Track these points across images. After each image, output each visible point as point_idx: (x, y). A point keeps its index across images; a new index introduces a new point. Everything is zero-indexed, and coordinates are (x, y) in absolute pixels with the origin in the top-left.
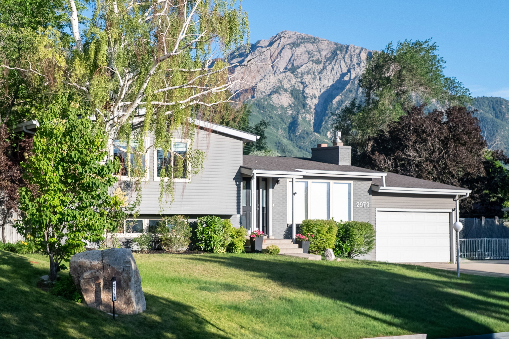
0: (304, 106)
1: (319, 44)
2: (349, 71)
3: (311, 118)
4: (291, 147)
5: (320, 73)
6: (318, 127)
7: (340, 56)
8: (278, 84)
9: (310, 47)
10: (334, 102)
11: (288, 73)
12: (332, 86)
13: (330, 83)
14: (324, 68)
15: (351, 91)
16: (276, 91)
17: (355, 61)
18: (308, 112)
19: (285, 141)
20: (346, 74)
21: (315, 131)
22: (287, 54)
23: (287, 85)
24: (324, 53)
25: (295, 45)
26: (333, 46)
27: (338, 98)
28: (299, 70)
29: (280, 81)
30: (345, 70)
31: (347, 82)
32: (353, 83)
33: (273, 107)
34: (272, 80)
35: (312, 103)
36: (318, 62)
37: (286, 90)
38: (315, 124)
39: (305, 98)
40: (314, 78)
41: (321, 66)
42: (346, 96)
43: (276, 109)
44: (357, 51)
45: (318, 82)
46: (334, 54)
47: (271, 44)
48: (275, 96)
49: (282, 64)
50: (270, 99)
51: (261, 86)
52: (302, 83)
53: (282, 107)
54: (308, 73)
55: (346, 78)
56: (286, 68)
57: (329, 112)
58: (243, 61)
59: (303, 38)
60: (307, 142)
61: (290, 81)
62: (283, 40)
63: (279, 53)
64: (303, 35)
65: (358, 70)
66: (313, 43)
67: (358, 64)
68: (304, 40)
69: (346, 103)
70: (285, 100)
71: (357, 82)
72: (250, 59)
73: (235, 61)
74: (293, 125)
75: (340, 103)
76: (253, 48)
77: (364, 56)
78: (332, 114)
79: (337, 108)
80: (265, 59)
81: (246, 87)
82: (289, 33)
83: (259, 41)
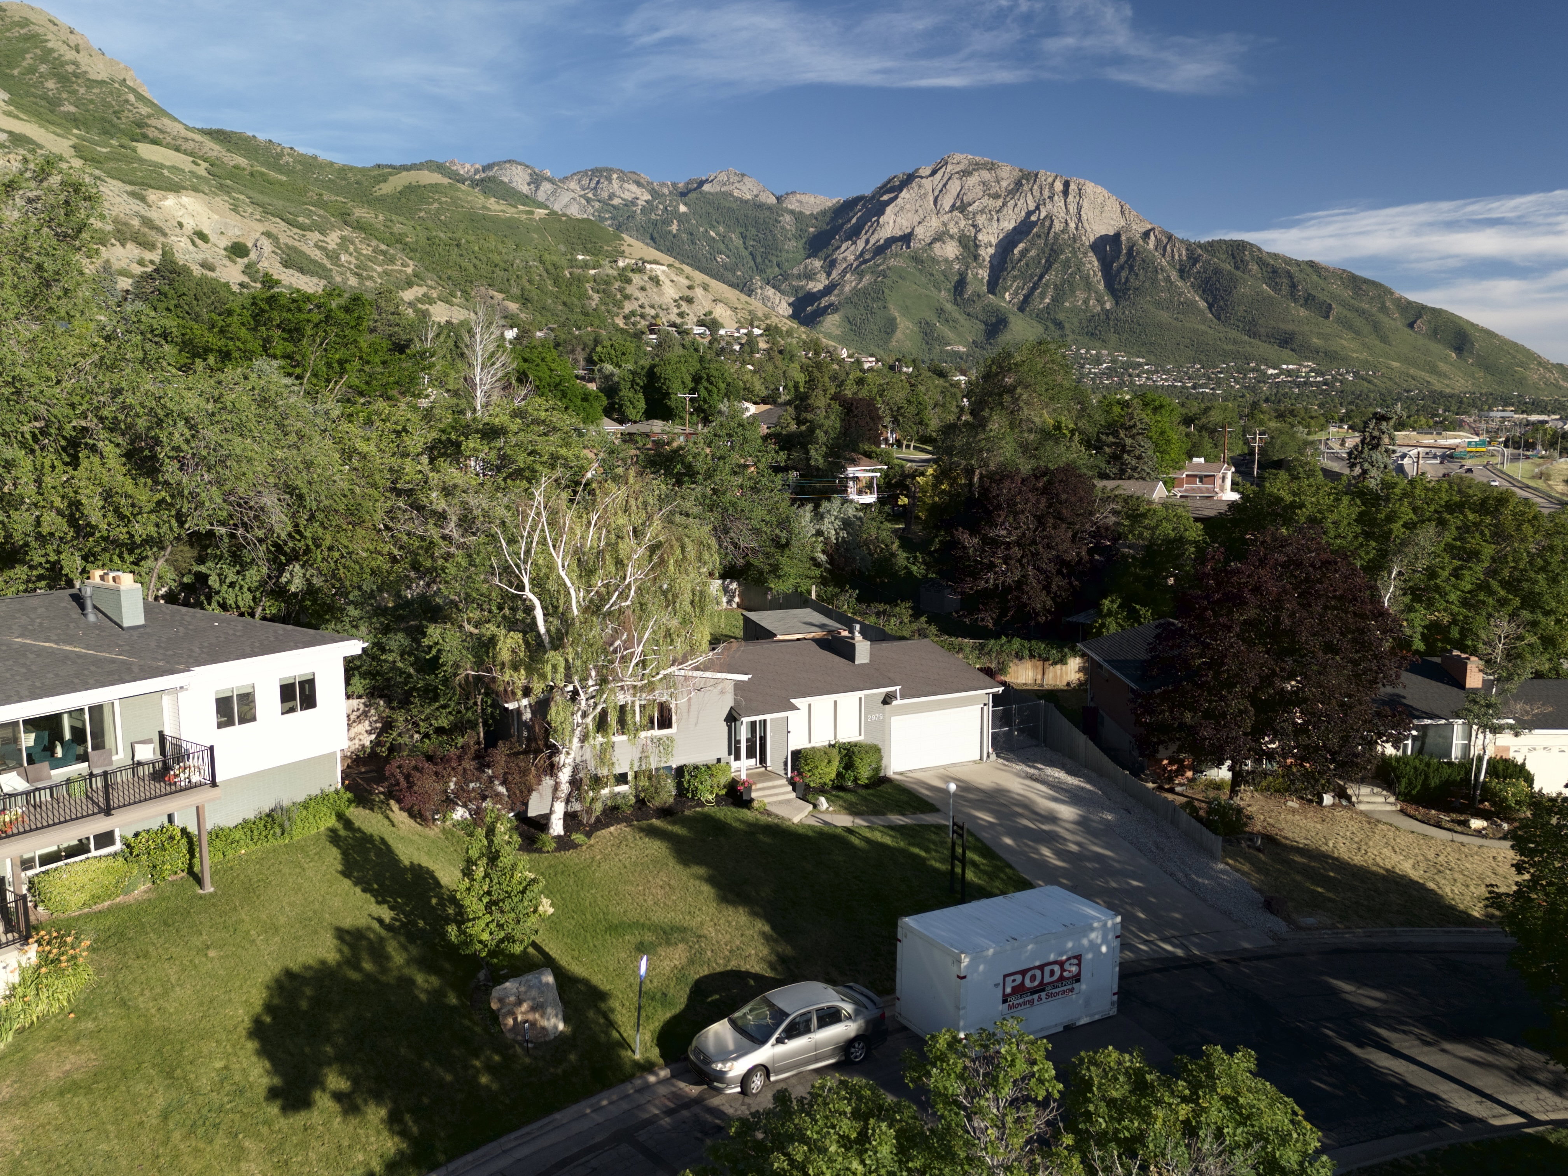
0: (976, 257)
1: (999, 171)
2: (1038, 208)
3: (984, 274)
4: (956, 315)
5: (998, 212)
6: (993, 286)
7: (1026, 188)
8: (942, 229)
9: (986, 175)
10: (1016, 251)
11: (956, 213)
12: (1015, 228)
13: (1012, 225)
14: (1004, 204)
15: (1039, 236)
16: (939, 238)
17: (1046, 193)
18: (981, 266)
19: (949, 307)
20: (1034, 212)
21: (989, 292)
22: (954, 186)
23: (953, 230)
24: (1004, 184)
25: (966, 173)
26: (1017, 174)
27: (1021, 246)
28: (970, 209)
29: (945, 224)
30: (1032, 207)
31: (1035, 224)
32: (1043, 224)
33: (934, 261)
34: (934, 223)
35: (987, 253)
36: (996, 196)
37: (952, 237)
38: (989, 282)
39: (977, 246)
40: (991, 219)
41: (1000, 202)
42: (1032, 243)
43: (938, 262)
44: (1050, 180)
45: (995, 224)
46: (1018, 184)
47: (934, 173)
48: (937, 245)
49: (947, 202)
50: (931, 249)
51: (919, 231)
52: (974, 226)
53: (946, 260)
54: (982, 212)
55: (1033, 218)
56: (953, 206)
57: (1009, 265)
58: (896, 197)
59: (977, 164)
60: (978, 307)
61: (958, 224)
62: (950, 167)
63: (945, 186)
64: (977, 158)
65: (1049, 206)
66: (990, 170)
67: (1051, 198)
68: (977, 167)
69: (1033, 253)
70: (950, 250)
71: (1047, 224)
72: (904, 194)
73: (885, 198)
74: (960, 285)
75: (1024, 253)
76: (909, 180)
77: (1059, 186)
78: (1013, 268)
79: (1020, 260)
80: (925, 194)
81: (900, 233)
82: (958, 157)
83: (917, 170)
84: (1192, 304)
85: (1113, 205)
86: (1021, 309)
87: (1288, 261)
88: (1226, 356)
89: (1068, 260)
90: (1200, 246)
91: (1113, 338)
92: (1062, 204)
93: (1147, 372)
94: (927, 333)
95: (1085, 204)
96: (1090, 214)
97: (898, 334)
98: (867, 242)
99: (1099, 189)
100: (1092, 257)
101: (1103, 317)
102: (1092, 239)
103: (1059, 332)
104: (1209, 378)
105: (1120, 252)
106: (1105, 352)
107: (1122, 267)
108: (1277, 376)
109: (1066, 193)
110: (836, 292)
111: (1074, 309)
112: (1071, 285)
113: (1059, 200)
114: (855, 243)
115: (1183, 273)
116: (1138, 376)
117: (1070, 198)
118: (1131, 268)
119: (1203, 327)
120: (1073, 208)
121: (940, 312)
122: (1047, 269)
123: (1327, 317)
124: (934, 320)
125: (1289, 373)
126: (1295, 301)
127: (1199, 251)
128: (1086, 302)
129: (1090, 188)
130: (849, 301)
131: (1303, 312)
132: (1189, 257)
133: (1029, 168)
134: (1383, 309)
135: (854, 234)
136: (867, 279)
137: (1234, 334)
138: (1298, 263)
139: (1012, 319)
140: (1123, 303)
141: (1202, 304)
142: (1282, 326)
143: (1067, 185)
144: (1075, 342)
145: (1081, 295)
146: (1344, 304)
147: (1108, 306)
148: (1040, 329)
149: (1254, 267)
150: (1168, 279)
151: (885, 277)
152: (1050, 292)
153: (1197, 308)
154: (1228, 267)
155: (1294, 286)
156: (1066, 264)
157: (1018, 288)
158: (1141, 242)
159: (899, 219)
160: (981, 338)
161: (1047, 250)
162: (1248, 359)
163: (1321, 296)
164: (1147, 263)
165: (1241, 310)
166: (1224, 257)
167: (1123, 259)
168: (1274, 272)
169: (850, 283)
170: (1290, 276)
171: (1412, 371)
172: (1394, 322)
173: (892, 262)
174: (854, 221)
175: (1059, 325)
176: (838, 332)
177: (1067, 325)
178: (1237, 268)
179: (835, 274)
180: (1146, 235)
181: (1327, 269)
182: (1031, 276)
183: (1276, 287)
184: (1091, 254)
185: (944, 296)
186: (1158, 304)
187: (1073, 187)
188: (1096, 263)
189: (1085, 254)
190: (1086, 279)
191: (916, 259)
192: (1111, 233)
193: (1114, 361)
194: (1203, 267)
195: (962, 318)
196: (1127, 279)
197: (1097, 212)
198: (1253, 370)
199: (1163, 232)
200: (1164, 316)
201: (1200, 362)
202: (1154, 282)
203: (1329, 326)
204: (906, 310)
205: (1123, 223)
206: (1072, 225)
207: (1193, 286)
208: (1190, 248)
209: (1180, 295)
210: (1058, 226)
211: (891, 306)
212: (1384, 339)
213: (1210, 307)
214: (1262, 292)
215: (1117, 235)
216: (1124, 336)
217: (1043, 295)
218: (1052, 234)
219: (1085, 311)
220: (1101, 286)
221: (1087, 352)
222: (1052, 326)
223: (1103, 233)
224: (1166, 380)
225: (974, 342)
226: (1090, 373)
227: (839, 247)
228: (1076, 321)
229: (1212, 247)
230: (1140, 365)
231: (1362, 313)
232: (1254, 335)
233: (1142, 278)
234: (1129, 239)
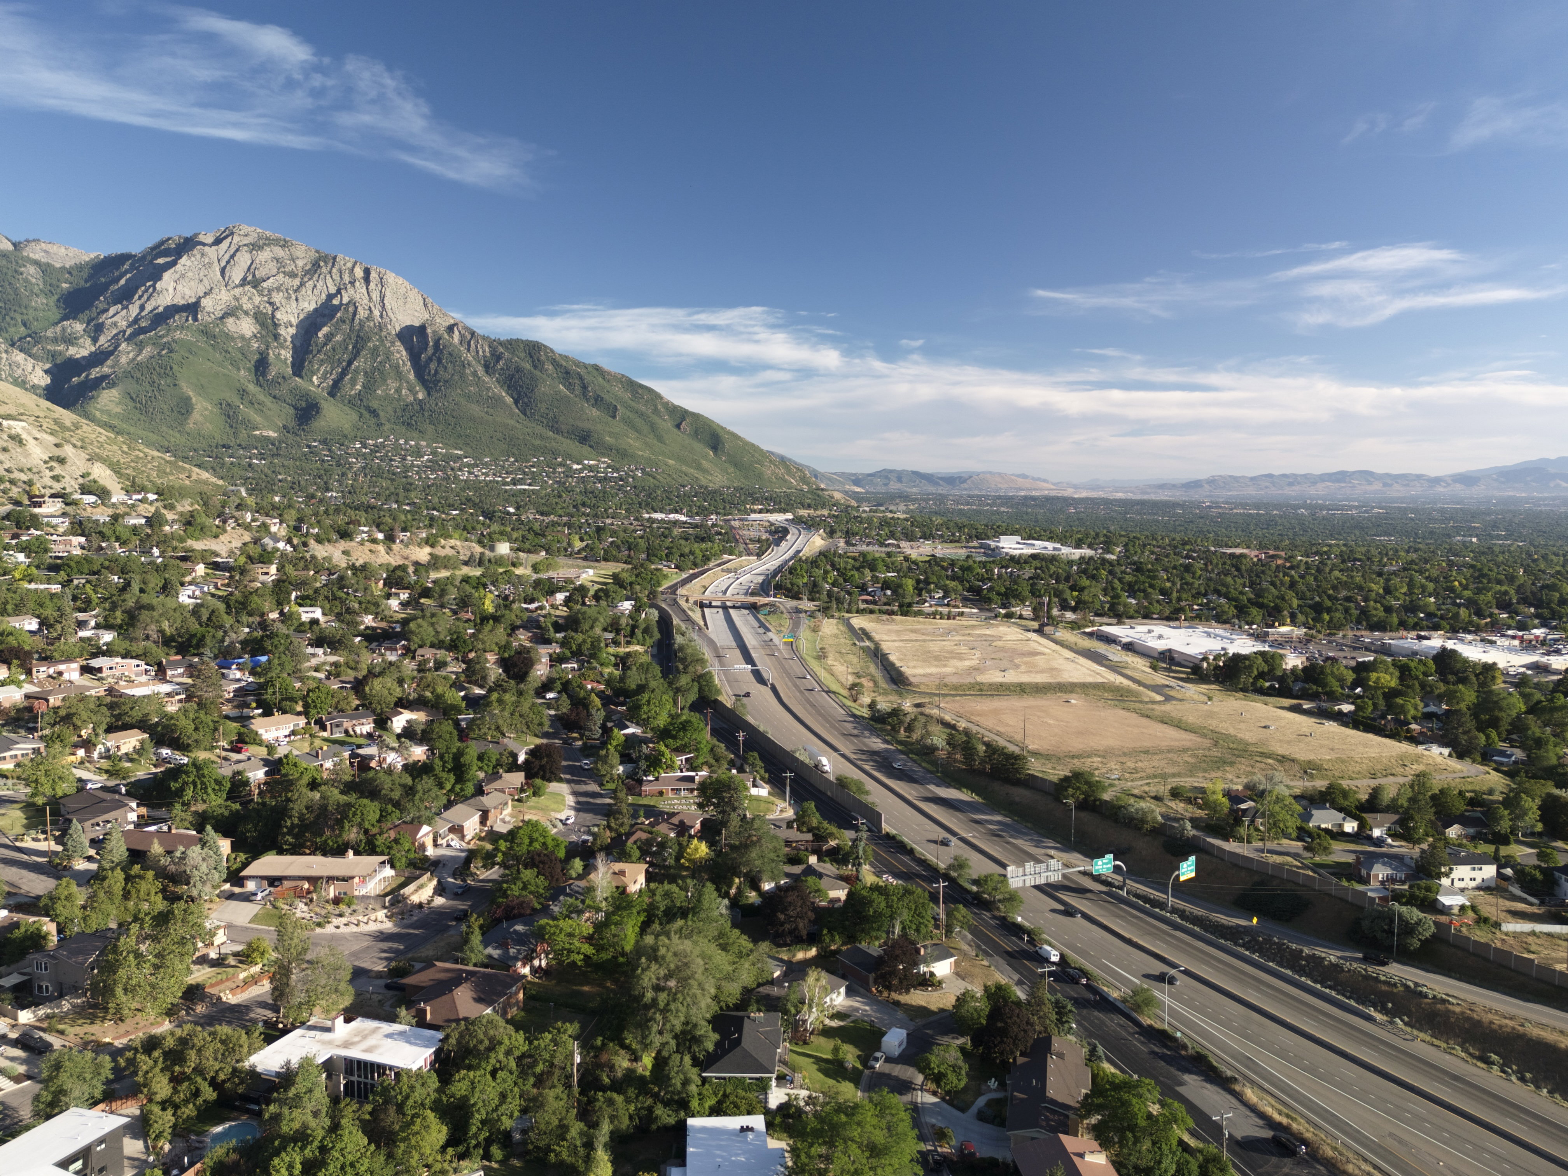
0: (276, 337)
1: (293, 249)
2: (339, 291)
3: (287, 355)
4: (261, 397)
5: (296, 291)
6: (298, 367)
7: (324, 270)
8: (234, 303)
9: (279, 252)
10: (320, 334)
11: (248, 288)
12: (316, 310)
13: (312, 307)
14: (302, 284)
15: (344, 321)
16: (231, 312)
17: (347, 278)
18: (282, 346)
19: (252, 388)
20: (335, 296)
21: (295, 374)
22: (244, 259)
23: (247, 306)
24: (300, 263)
25: (255, 247)
26: (313, 255)
27: (325, 330)
28: (265, 285)
29: (237, 299)
30: (333, 290)
31: (337, 308)
32: (346, 309)
33: (228, 336)
34: (224, 296)
35: (288, 333)
36: (293, 275)
37: (246, 313)
38: (293, 364)
39: (276, 325)
40: (289, 298)
41: (297, 282)
42: (337, 329)
43: (233, 339)
44: (349, 265)
45: (294, 303)
46: (316, 266)
47: (218, 241)
48: (230, 321)
49: (237, 275)
50: (224, 324)
51: (206, 303)
52: (270, 303)
53: (242, 337)
54: (278, 289)
55: (336, 302)
56: (244, 279)
57: (314, 348)
58: (174, 264)
59: (267, 239)
60: (284, 390)
61: (251, 300)
62: (236, 239)
63: (232, 256)
64: (268, 233)
65: (351, 291)
66: (283, 246)
67: (352, 283)
68: (270, 242)
69: (338, 338)
70: (246, 327)
71: (351, 309)
72: (184, 260)
73: (161, 261)
74: (261, 365)
75: (329, 337)
76: (187, 245)
77: (359, 272)
78: (319, 352)
79: (325, 344)
80: (210, 264)
81: (182, 302)
82: (245, 229)
83: (197, 235)
84: (498, 400)
85: (415, 297)
86: (332, 394)
87: (577, 364)
88: (536, 450)
89: (376, 348)
90: (500, 343)
91: (430, 429)
92: (364, 290)
93: (468, 465)
94: (229, 414)
95: (388, 294)
96: (394, 304)
97: (196, 416)
98: (142, 308)
99: (400, 280)
100: (399, 346)
101: (417, 407)
102: (398, 329)
103: (374, 420)
104: (524, 473)
105: (427, 344)
106: (424, 443)
107: (430, 359)
108: (580, 471)
109: (367, 279)
110: (109, 362)
111: (387, 398)
112: (381, 373)
113: (360, 285)
114: (127, 307)
115: (486, 367)
116: (460, 470)
117: (372, 286)
118: (439, 361)
119: (512, 422)
120: (375, 295)
121: (243, 393)
122: (356, 355)
123: (614, 417)
124: (236, 401)
125: (591, 468)
126: (588, 401)
127: (501, 349)
128: (398, 390)
129: (391, 278)
130: (128, 375)
131: (595, 412)
132: (492, 355)
133: (326, 250)
134: (656, 411)
135: (125, 297)
136: (147, 351)
137: (539, 429)
138: (585, 366)
139: (324, 404)
140: (433, 393)
141: (509, 400)
142: (580, 424)
143: (367, 272)
144: (393, 431)
145: (393, 385)
146: (627, 407)
147: (420, 396)
148: (355, 416)
149: (549, 367)
150: (475, 373)
151: (171, 351)
152: (361, 379)
153: (505, 403)
154: (527, 366)
155: (584, 387)
156: (375, 352)
157: (326, 373)
158: (446, 336)
159: (179, 287)
160: (292, 423)
161: (353, 336)
162: (555, 454)
163: (607, 398)
164: (454, 357)
165: (543, 407)
166: (523, 355)
167: (430, 351)
168: (567, 373)
169: (126, 353)
170: (581, 378)
171: (684, 468)
172: (666, 424)
173: (178, 335)
174: (122, 282)
175: (374, 413)
176: (118, 410)
177: (382, 414)
178: (535, 367)
179: (102, 340)
180: (450, 329)
181: (609, 373)
182: (339, 362)
183: (570, 387)
184: (398, 343)
185: (244, 375)
186: (468, 397)
187: (373, 275)
188: (404, 353)
189: (393, 343)
190: (396, 368)
191: (206, 332)
192: (417, 324)
193: (434, 453)
194: (506, 364)
195: (268, 401)
196: (436, 372)
197: (401, 302)
198: (561, 465)
199: (466, 328)
200: (475, 409)
201: (513, 455)
202: (462, 376)
203: (617, 426)
204: (201, 389)
205: (427, 316)
206: (377, 313)
207: (498, 381)
208: (493, 344)
209: (488, 389)
210: (362, 313)
211: (183, 384)
212: (660, 439)
213: (516, 402)
214: (560, 391)
215: (422, 329)
216: (440, 428)
217: (353, 382)
218: (357, 321)
219: (398, 400)
220: (412, 376)
221: (406, 442)
222: (366, 414)
223: (409, 323)
224: (487, 475)
225: (285, 427)
226: (413, 465)
227: (107, 310)
228: (389, 409)
229: (512, 345)
230: (459, 458)
231: (641, 415)
232: (558, 431)
233: (450, 370)
234: (434, 332)
